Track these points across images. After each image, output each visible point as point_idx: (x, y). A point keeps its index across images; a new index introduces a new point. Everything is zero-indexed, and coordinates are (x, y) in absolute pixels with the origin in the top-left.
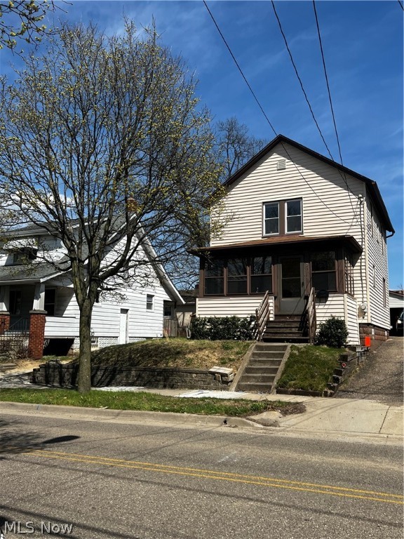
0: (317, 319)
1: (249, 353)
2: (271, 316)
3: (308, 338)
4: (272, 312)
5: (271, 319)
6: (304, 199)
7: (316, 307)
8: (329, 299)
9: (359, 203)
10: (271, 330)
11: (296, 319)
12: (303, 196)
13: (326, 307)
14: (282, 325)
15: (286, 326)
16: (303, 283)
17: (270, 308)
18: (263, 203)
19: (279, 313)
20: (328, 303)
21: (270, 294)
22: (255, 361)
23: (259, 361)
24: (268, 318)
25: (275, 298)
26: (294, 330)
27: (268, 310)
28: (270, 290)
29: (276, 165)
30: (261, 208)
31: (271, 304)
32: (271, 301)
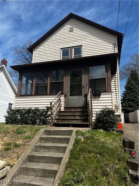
0: (93, 110)
1: (37, 138)
2: (62, 108)
3: (88, 123)
4: (62, 105)
5: (62, 110)
6: (83, 46)
7: (93, 102)
8: (101, 96)
9: (113, 47)
10: (61, 118)
11: (78, 110)
12: (83, 45)
13: (99, 102)
14: (68, 114)
15: (72, 114)
16: (84, 86)
17: (61, 103)
18: (61, 49)
19: (67, 106)
20: (100, 99)
21: (62, 94)
22: (40, 147)
23: (45, 147)
24: (60, 109)
25: (65, 96)
26: (77, 118)
27: (60, 104)
28: (62, 91)
29: (68, 30)
30: (60, 51)
31: (62, 100)
32: (62, 98)
